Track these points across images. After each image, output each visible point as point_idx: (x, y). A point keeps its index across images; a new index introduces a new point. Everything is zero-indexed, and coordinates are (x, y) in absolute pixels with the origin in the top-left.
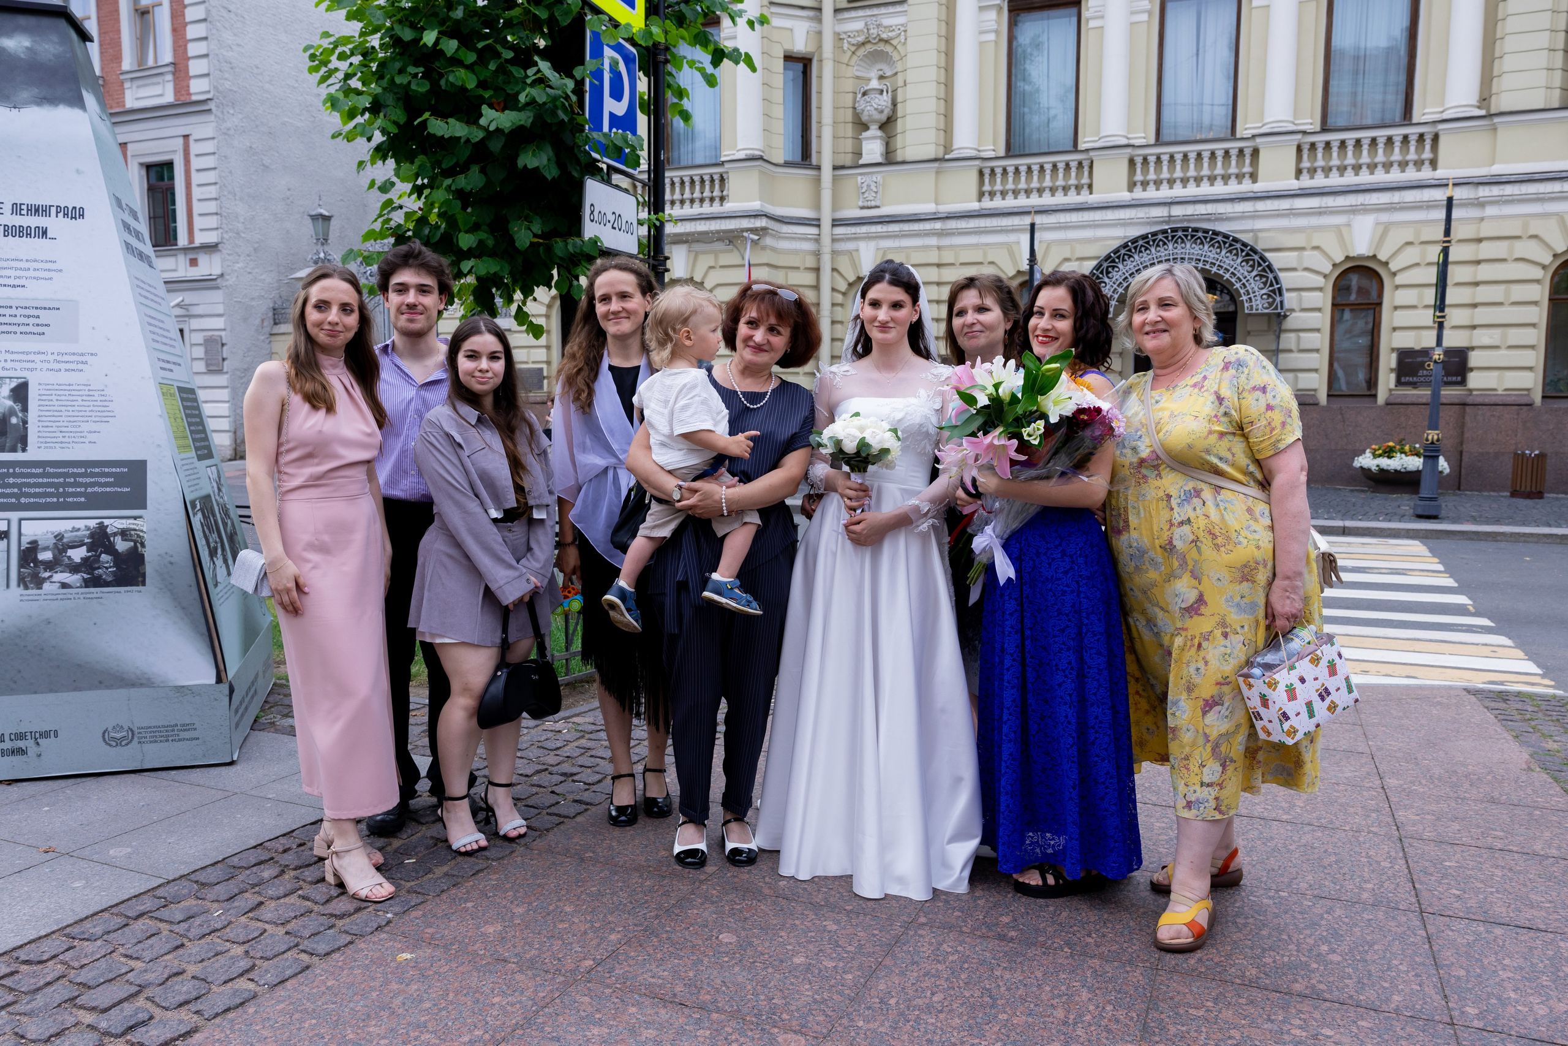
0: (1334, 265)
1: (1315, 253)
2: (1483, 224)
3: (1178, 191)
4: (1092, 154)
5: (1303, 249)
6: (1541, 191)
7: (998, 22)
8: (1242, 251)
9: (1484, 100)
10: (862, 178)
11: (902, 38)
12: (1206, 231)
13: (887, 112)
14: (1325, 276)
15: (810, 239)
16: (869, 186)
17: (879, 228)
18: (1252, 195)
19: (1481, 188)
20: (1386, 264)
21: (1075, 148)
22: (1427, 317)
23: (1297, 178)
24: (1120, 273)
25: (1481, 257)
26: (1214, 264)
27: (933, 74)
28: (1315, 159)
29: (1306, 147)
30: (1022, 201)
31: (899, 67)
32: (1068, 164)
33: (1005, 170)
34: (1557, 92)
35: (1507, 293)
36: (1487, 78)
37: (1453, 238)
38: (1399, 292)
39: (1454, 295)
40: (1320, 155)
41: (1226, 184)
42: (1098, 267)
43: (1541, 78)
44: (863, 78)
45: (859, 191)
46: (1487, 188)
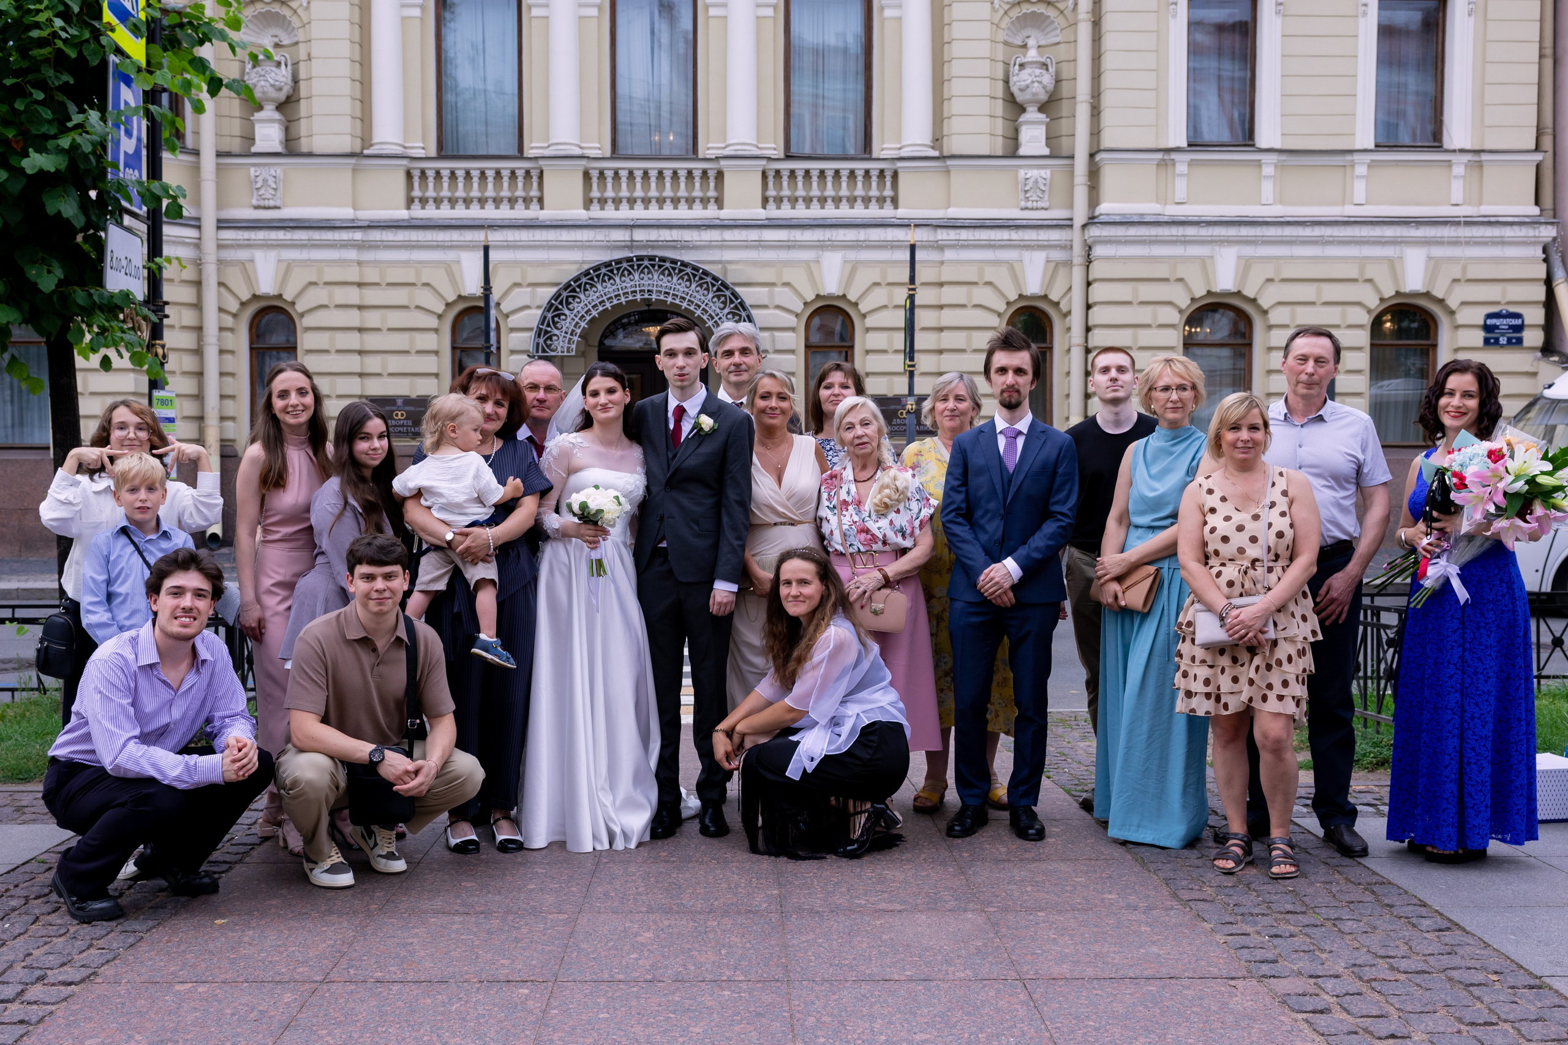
0: (805, 304)
1: (786, 289)
2: (944, 268)
3: (639, 213)
4: (541, 162)
5: (773, 284)
6: (993, 238)
8: (713, 285)
9: (937, 141)
10: (255, 170)
11: (304, 1)
12: (674, 262)
13: (287, 90)
14: (797, 315)
15: (189, 244)
16: (265, 181)
17: (281, 235)
18: (717, 222)
19: (939, 231)
20: (856, 304)
21: (520, 155)
22: (897, 362)
23: (764, 207)
24: (582, 304)
25: (943, 302)
26: (684, 299)
27: (345, 49)
28: (781, 188)
29: (771, 174)
30: (460, 212)
31: (301, 36)
32: (513, 173)
33: (438, 173)
34: (1000, 140)
35: (969, 340)
36: (939, 118)
37: (918, 281)
38: (870, 336)
39: (922, 341)
40: (785, 184)
41: (690, 208)
42: (557, 296)
43: (985, 125)
44: (253, 44)
45: (252, 186)
46: (945, 231)
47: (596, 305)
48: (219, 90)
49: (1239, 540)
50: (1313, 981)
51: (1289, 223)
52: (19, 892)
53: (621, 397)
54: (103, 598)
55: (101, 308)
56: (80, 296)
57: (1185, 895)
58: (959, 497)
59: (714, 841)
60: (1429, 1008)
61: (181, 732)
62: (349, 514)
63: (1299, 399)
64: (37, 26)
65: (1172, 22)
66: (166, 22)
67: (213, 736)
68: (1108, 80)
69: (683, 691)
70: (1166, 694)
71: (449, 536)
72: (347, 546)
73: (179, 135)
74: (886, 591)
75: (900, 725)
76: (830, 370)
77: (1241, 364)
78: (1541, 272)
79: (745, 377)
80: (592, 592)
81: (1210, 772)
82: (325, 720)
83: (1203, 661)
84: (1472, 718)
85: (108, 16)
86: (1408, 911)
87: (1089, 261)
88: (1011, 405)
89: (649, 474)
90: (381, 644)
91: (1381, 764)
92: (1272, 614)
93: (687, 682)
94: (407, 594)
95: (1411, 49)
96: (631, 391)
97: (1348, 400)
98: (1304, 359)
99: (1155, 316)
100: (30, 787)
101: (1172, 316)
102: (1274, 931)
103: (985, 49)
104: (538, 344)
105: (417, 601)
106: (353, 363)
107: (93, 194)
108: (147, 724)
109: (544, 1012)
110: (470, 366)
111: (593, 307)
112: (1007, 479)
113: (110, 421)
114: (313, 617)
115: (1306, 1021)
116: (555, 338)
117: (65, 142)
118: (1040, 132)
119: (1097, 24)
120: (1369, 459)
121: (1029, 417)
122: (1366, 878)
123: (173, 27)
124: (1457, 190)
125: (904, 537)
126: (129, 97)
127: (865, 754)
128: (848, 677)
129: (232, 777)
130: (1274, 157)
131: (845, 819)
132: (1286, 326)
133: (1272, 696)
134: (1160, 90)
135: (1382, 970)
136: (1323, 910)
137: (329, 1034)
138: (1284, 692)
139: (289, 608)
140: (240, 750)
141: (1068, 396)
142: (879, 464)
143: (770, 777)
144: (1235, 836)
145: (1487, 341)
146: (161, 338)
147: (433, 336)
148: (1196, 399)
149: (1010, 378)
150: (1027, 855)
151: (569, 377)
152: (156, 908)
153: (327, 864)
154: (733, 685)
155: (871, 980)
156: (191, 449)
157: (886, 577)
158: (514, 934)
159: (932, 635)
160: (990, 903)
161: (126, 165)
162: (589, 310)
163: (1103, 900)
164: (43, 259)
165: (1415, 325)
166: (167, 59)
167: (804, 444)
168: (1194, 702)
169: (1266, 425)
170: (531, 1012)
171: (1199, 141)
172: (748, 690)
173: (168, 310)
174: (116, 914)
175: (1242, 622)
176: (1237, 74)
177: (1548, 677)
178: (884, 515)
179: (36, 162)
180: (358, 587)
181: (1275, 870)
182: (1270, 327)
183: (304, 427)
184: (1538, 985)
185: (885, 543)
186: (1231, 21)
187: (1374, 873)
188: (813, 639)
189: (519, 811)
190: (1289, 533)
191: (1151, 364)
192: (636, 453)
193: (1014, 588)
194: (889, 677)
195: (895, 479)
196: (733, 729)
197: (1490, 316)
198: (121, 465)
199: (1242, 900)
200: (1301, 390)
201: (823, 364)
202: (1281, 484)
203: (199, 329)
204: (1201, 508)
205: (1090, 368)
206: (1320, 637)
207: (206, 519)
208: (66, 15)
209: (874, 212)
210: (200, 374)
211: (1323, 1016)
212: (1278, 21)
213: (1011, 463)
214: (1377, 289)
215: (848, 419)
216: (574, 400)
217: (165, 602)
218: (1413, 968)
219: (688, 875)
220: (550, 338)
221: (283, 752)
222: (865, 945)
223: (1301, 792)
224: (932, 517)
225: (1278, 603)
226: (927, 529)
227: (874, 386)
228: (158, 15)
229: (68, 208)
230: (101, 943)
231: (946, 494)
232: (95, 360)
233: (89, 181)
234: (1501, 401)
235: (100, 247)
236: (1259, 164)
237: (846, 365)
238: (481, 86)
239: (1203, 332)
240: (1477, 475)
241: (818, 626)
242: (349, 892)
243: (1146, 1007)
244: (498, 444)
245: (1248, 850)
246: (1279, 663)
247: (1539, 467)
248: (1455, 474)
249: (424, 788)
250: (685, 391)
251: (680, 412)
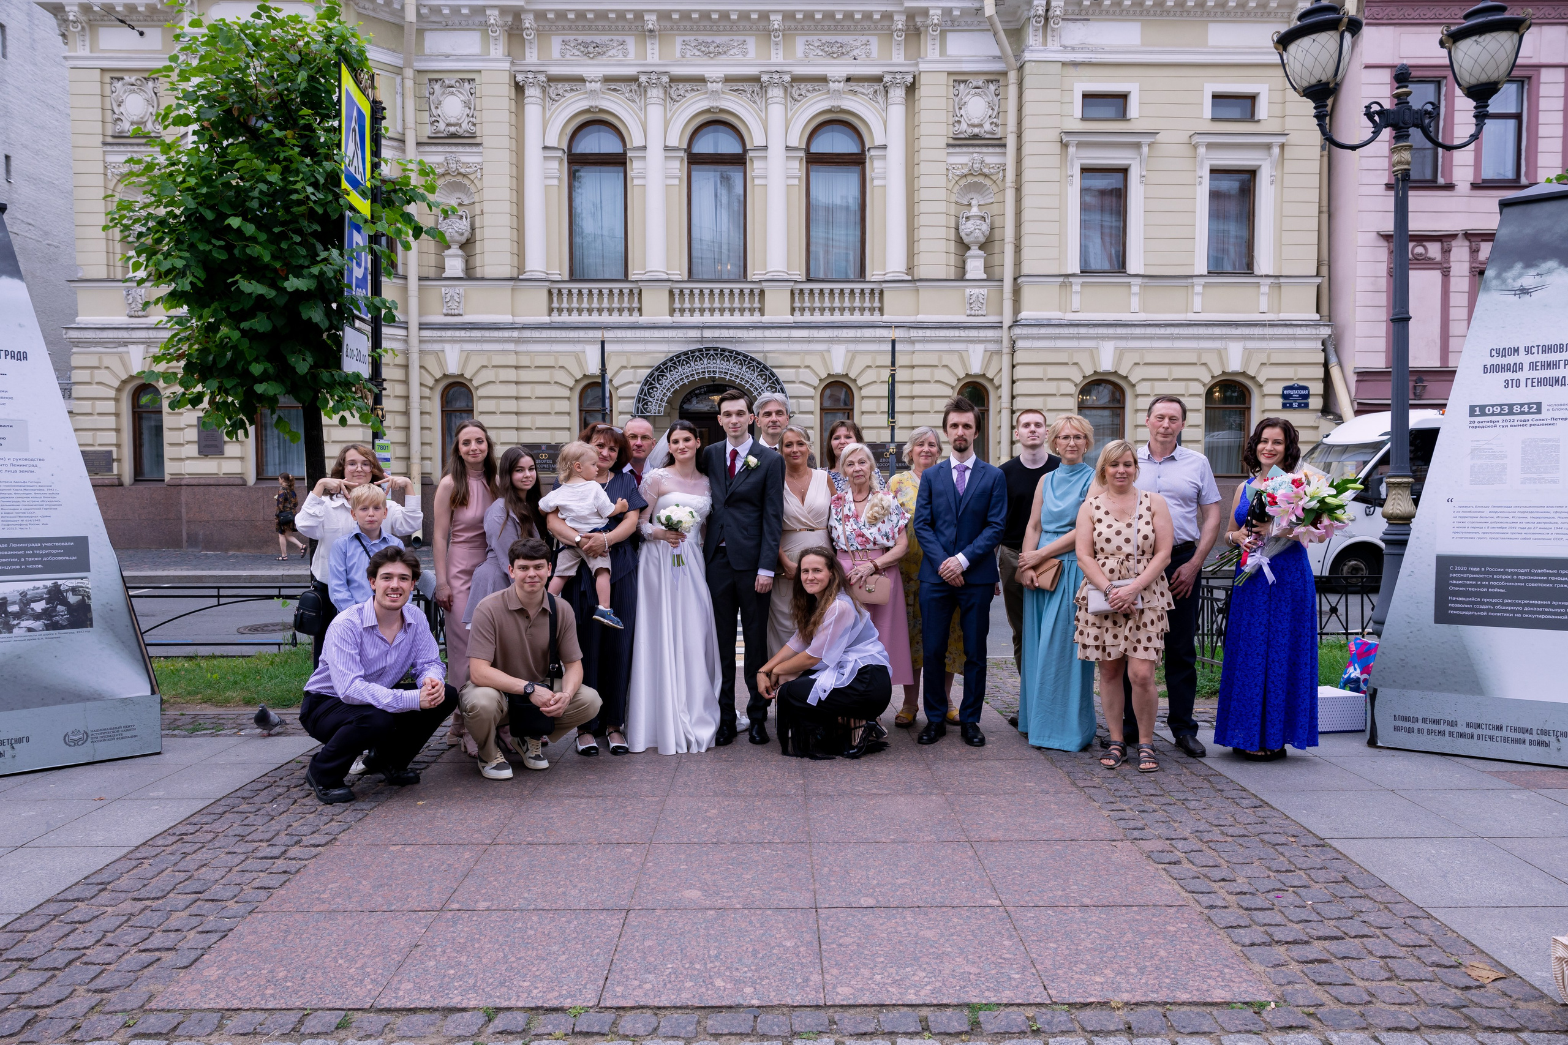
0: (821, 380)
1: (807, 370)
2: (915, 356)
3: (707, 318)
4: (640, 284)
5: (798, 367)
6: (948, 335)
7: (560, 171)
8: (758, 368)
9: (910, 269)
10: (445, 290)
11: (479, 174)
12: (731, 352)
13: (467, 235)
14: (815, 388)
15: (400, 340)
16: (452, 296)
17: (462, 333)
18: (760, 325)
19: (912, 331)
20: (855, 380)
21: (626, 279)
22: (883, 420)
23: (792, 315)
24: (668, 381)
25: (914, 379)
26: (738, 377)
27: (506, 207)
28: (803, 301)
29: (797, 292)
30: (585, 318)
31: (476, 198)
32: (621, 291)
33: (570, 291)
34: (953, 269)
35: (932, 405)
36: (911, 254)
37: (898, 363)
38: (865, 401)
39: (900, 405)
40: (806, 298)
41: (742, 315)
42: (651, 375)
43: (942, 258)
44: (443, 204)
45: (444, 301)
46: (915, 331)
47: (677, 381)
48: (420, 235)
49: (1118, 541)
50: (1168, 842)
51: (1149, 325)
52: (283, 783)
53: (694, 443)
54: (344, 581)
55: (340, 384)
56: (325, 376)
57: (1081, 784)
58: (926, 512)
59: (759, 747)
60: (1248, 860)
61: (393, 673)
62: (510, 523)
63: (1159, 445)
64: (296, 191)
65: (1069, 188)
66: (384, 188)
67: (416, 676)
68: (1026, 228)
69: (737, 644)
70: (1067, 646)
71: (578, 539)
72: (509, 545)
73: (393, 265)
74: (876, 576)
75: (885, 667)
76: (837, 426)
77: (1117, 421)
78: (1321, 358)
79: (778, 430)
80: (675, 577)
81: (1097, 700)
82: (494, 665)
83: (1094, 624)
84: (1273, 661)
85: (345, 185)
86: (1234, 794)
87: (1013, 351)
88: (961, 450)
89: (713, 496)
90: (532, 613)
91: (1213, 694)
92: (1140, 591)
93: (740, 638)
94: (550, 579)
95: (1232, 207)
96: (701, 439)
97: (1190, 445)
98: (1162, 417)
99: (1058, 388)
100: (290, 711)
101: (1071, 389)
102: (1142, 808)
103: (942, 207)
104: (638, 408)
105: (555, 583)
106: (512, 421)
107: (334, 306)
108: (370, 667)
109: (643, 864)
110: (592, 423)
112: (959, 500)
113: (344, 460)
114: (485, 595)
115: (1165, 869)
116: (650, 403)
117: (315, 270)
118: (980, 263)
119: (1018, 190)
120: (1206, 486)
121: (973, 457)
122: (1204, 771)
123: (389, 192)
124: (1264, 304)
125: (888, 539)
126: (359, 239)
127: (860, 687)
128: (847, 636)
129: (426, 705)
130: (1139, 280)
131: (849, 732)
132: (1149, 395)
133: (1140, 647)
134: (1062, 235)
135: (1216, 834)
136: (1175, 794)
137: (496, 880)
138: (1149, 645)
139: (469, 588)
140: (433, 687)
141: (999, 443)
142: (871, 490)
143: (797, 704)
144: (1115, 743)
145: (1284, 405)
146: (381, 404)
147: (566, 402)
148: (1087, 444)
149: (960, 431)
150: (973, 756)
151: (658, 430)
152: (377, 794)
153: (494, 763)
154: (771, 640)
155: (866, 842)
156: (401, 480)
157: (876, 566)
158: (622, 811)
159: (908, 605)
160: (947, 789)
161: (357, 286)
162: (673, 385)
163: (1025, 787)
164: (300, 351)
165: (1235, 394)
166: (386, 213)
167: (819, 476)
168: (1088, 652)
169: (1136, 462)
170: (634, 864)
171: (1088, 269)
172: (782, 644)
173: (385, 385)
174: (349, 798)
175: (1120, 597)
176: (1114, 224)
177: (1327, 634)
178: (875, 525)
179: (293, 283)
180: (517, 574)
181: (1142, 766)
182: (1137, 396)
183: (481, 466)
184: (1322, 844)
185: (875, 544)
186: (1110, 188)
187: (1210, 768)
188: (824, 609)
189: (626, 727)
190: (1152, 536)
191: (1057, 421)
192: (705, 481)
193: (963, 573)
194: (877, 634)
195: (881, 500)
196: (771, 671)
197: (1286, 388)
198: (356, 492)
199: (1120, 787)
200: (1160, 438)
201: (833, 421)
202: (1146, 503)
203: (407, 397)
204: (1091, 519)
205: (1015, 423)
206: (1173, 607)
207: (412, 527)
208: (315, 185)
209: (867, 317)
210: (407, 429)
211: (1176, 866)
212: (1142, 188)
213: (961, 490)
214: (1210, 370)
215: (850, 459)
216: (662, 446)
217: (380, 584)
218: (1237, 833)
219: (741, 770)
220: (646, 404)
221: (464, 686)
222: (862, 818)
223: (1160, 713)
224: (906, 526)
225: (1144, 584)
226: (904, 533)
227: (869, 436)
228: (379, 184)
229: (316, 315)
230: (339, 818)
231: (917, 510)
232: (336, 418)
233: (331, 297)
234: (1300, 446)
235: (339, 342)
236: (1129, 285)
237: (849, 422)
238: (600, 233)
239: (1091, 399)
240: (1285, 495)
241: (827, 601)
242: (510, 783)
243: (1055, 860)
244: (611, 476)
245: (1123, 753)
246: (1145, 625)
247: (1326, 491)
248: (1269, 495)
249: (561, 711)
250: (738, 439)
251: (735, 454)
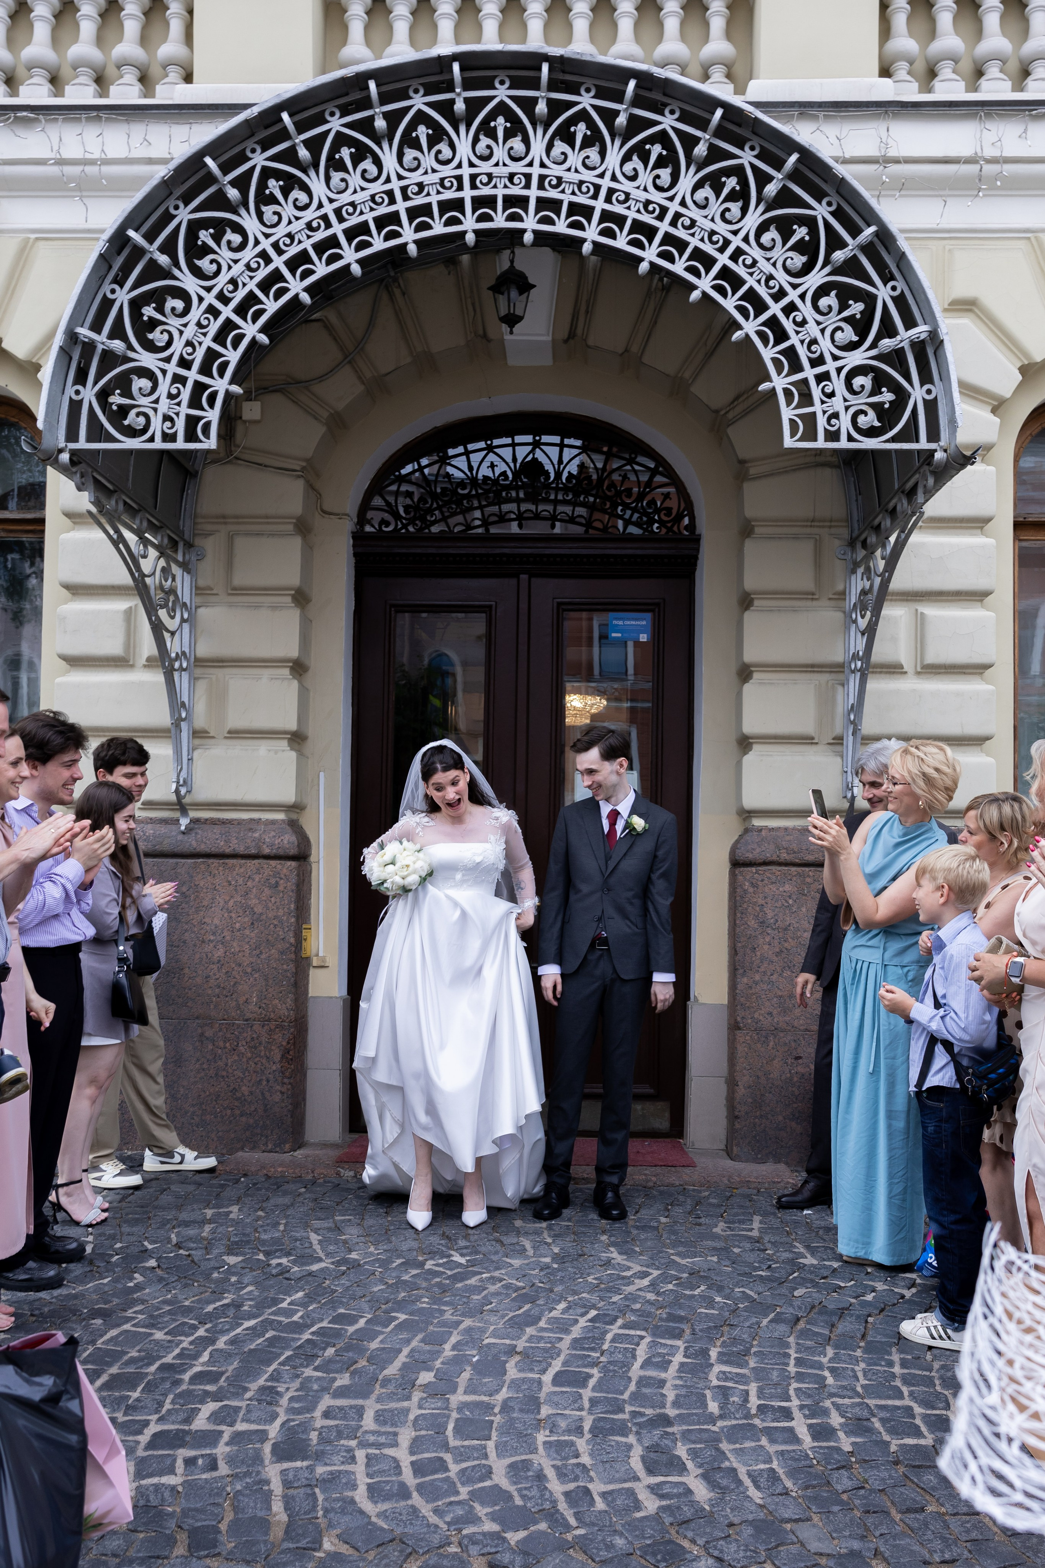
24: (248, 254)
26: (650, 232)
47: (303, 258)
104: (75, 406)
111: (293, 264)
116: (140, 383)
162: (276, 276)
220: (123, 384)
